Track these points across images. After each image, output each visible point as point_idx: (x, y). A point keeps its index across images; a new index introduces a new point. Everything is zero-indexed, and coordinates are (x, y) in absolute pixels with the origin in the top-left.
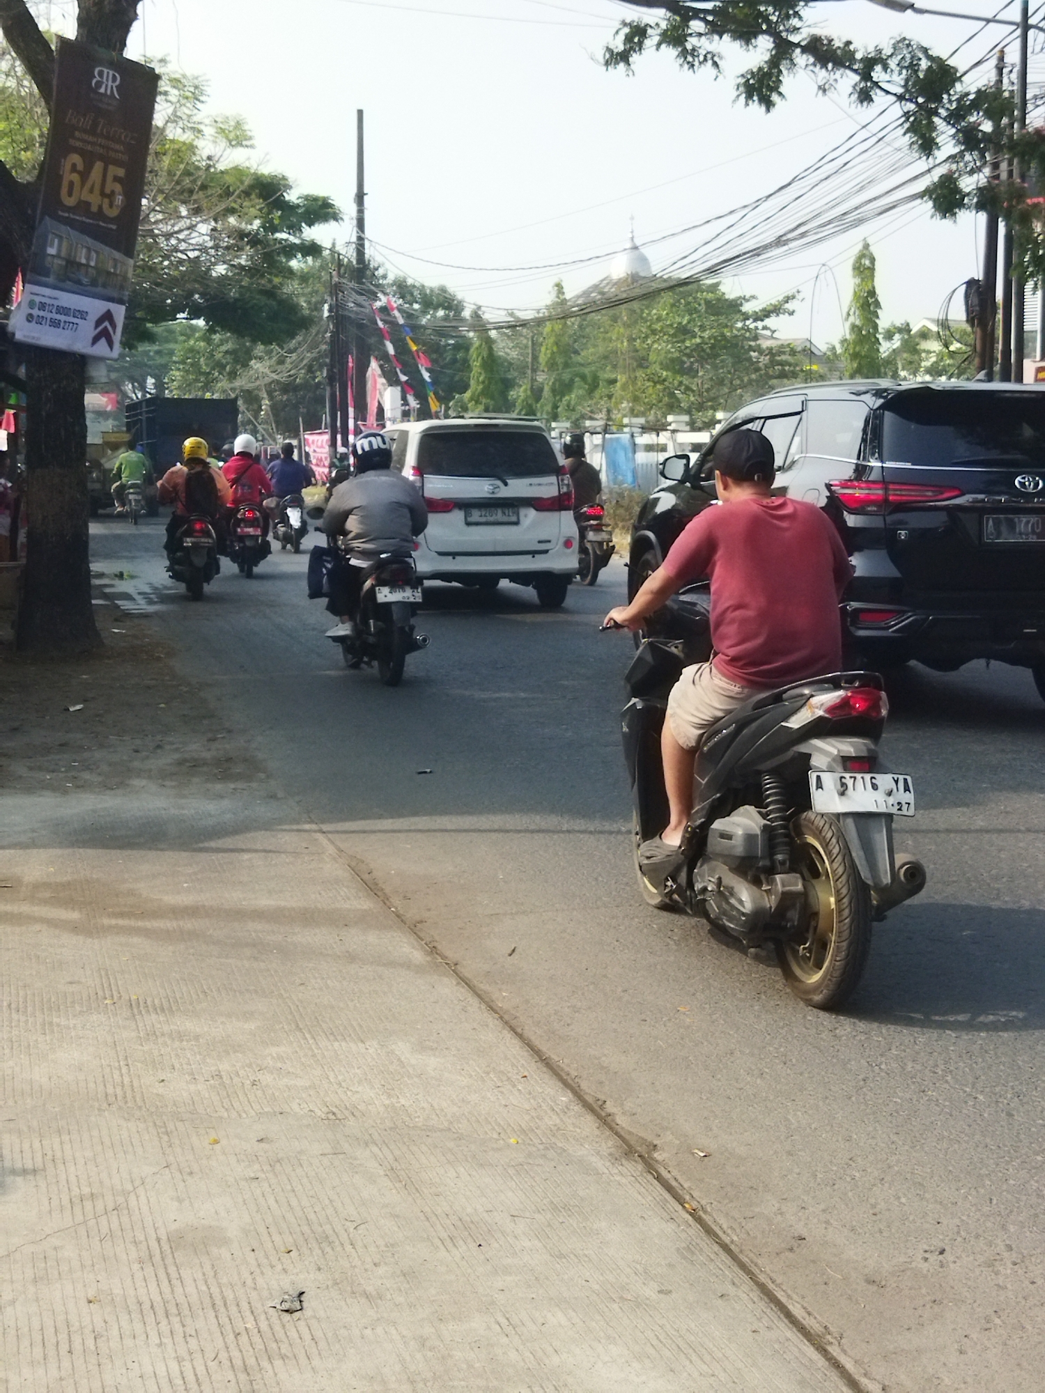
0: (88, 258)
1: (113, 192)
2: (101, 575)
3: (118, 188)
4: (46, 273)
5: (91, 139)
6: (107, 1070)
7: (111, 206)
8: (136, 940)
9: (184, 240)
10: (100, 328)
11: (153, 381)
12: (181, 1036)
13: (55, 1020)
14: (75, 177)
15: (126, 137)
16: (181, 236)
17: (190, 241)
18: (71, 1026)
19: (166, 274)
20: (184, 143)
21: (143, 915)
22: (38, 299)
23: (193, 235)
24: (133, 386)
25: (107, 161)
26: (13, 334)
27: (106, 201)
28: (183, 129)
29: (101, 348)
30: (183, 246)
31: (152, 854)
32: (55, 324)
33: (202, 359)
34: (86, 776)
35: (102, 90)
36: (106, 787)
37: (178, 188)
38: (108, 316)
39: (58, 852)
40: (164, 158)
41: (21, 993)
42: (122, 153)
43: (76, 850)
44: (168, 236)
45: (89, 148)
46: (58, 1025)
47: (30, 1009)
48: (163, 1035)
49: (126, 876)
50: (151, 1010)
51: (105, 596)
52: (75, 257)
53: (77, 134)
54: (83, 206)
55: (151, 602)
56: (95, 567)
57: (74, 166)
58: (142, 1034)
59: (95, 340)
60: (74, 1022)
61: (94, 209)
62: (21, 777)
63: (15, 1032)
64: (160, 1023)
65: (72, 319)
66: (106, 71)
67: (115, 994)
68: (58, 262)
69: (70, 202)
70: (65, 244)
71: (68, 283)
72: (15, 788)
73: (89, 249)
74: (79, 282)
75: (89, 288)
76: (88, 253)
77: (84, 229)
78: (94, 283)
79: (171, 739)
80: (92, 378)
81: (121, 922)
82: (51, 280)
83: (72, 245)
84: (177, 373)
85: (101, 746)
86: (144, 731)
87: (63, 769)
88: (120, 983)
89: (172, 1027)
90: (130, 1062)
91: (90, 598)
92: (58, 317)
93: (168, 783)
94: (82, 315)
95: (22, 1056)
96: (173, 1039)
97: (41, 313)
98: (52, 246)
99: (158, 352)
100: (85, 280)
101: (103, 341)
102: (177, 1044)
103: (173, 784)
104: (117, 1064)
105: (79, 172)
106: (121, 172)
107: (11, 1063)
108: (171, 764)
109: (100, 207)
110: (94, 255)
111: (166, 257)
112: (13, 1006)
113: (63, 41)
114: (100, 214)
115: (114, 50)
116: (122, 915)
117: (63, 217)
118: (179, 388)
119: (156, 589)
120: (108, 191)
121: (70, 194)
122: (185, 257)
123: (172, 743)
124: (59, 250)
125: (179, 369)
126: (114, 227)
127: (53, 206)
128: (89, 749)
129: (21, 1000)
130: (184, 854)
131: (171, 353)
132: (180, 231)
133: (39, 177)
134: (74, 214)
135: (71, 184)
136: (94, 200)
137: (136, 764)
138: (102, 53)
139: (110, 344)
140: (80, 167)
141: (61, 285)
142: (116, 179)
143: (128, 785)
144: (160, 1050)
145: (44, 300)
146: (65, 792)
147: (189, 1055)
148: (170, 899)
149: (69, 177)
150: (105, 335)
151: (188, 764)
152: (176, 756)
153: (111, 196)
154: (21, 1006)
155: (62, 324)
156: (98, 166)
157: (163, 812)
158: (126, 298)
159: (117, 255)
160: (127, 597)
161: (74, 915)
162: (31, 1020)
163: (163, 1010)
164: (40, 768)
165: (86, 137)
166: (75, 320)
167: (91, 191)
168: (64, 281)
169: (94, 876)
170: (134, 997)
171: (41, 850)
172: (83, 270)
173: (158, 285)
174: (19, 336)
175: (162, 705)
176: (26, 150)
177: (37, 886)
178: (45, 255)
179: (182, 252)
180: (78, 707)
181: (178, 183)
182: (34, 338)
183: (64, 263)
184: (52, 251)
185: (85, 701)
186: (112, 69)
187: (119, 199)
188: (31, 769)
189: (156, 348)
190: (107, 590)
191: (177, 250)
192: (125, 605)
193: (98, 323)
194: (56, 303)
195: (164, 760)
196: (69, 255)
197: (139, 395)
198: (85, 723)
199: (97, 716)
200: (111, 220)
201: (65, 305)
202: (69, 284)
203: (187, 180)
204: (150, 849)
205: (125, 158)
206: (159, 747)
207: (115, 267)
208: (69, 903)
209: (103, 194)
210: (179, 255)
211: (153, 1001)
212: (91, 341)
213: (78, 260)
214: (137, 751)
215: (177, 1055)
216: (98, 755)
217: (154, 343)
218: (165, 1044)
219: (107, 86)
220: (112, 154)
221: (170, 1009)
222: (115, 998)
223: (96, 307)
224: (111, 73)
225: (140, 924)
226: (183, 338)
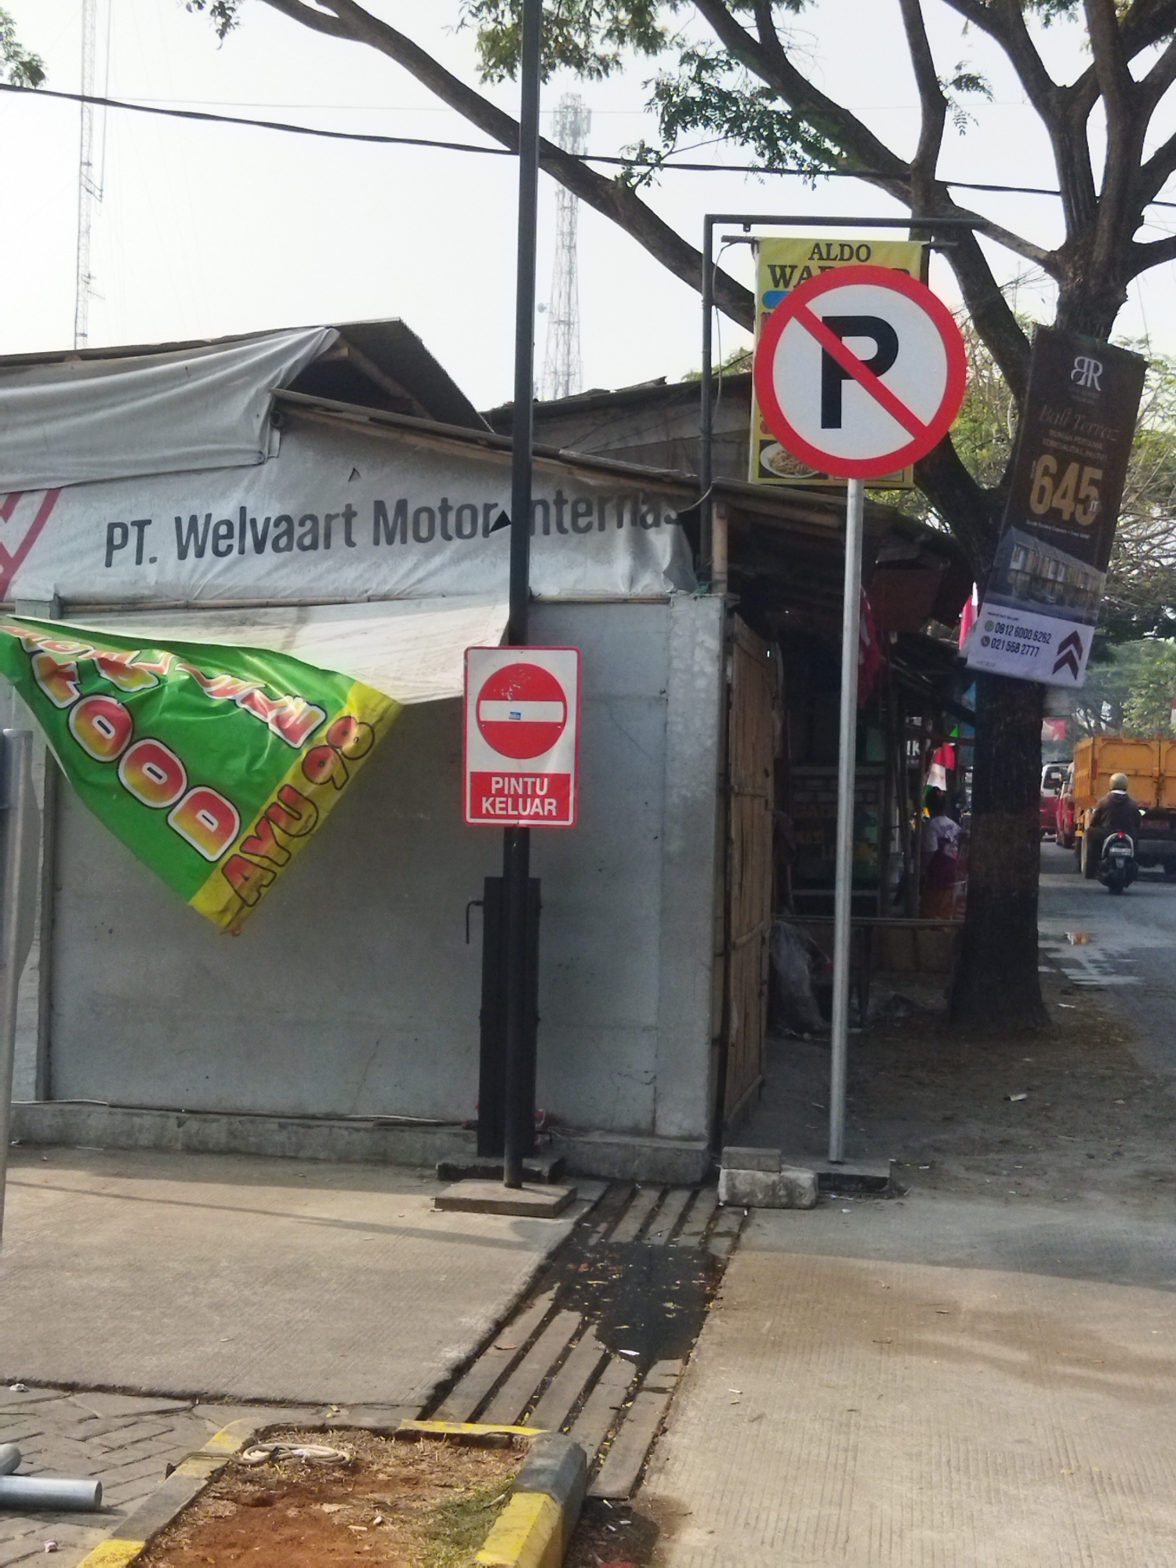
0: (1056, 573)
1: (1088, 497)
2: (1046, 938)
3: (1094, 492)
4: (1007, 590)
5: (1068, 438)
6: (1066, 1560)
7: (1085, 512)
8: (1096, 1396)
9: (1158, 546)
10: (1065, 652)
11: (1109, 707)
12: (1155, 1527)
13: (1003, 1487)
14: (1047, 482)
15: (1106, 433)
16: (1155, 541)
17: (1165, 547)
18: (1022, 1496)
19: (1131, 584)
20: (1163, 434)
21: (1104, 1364)
22: (995, 620)
23: (1168, 540)
24: (1086, 714)
25: (1084, 462)
26: (965, 660)
27: (1080, 508)
28: (1163, 418)
29: (1064, 676)
30: (1157, 552)
31: (1113, 1288)
32: (1014, 648)
33: (1170, 683)
34: (1031, 1182)
35: (1081, 382)
36: (1055, 1198)
37: (1154, 486)
38: (1074, 639)
39: (1002, 1275)
40: (1139, 451)
41: (962, 1448)
42: (1101, 452)
43: (1022, 1274)
44: (1139, 541)
45: (1065, 447)
46: (1006, 1494)
47: (972, 1469)
48: (1132, 1523)
49: (1082, 1313)
50: (1117, 1488)
51: (1051, 963)
52: (1041, 572)
53: (1052, 432)
54: (1054, 514)
55: (1105, 973)
56: (1043, 926)
57: (1046, 468)
58: (1106, 1518)
59: (1058, 666)
60: (1025, 1492)
61: (1066, 516)
62: (956, 1178)
63: (956, 1496)
64: (1128, 1506)
65: (1031, 642)
66: (1087, 360)
67: (1073, 1462)
68: (1021, 578)
69: (1040, 509)
70: (1031, 556)
71: (1032, 601)
72: (948, 1190)
73: (1057, 563)
74: (1043, 600)
75: (1056, 607)
76: (1057, 566)
77: (1053, 540)
78: (1060, 601)
79: (1132, 1144)
80: (1050, 709)
81: (1078, 1371)
82: (1012, 598)
83: (1038, 558)
84: (1140, 700)
85: (1049, 1147)
86: (1098, 1131)
87: (1005, 1172)
88: (1077, 1448)
89: (1143, 1513)
90: (1093, 1555)
91: (1036, 965)
92: (1018, 640)
93: (1129, 1200)
94: (1045, 637)
95: (965, 1528)
96: (1145, 1531)
97: (998, 636)
98: (1017, 561)
99: (1117, 674)
100: (1051, 598)
101: (1067, 667)
102: (1150, 1537)
103: (1136, 1201)
104: (1077, 1554)
105: (1050, 475)
106: (1098, 474)
107: (952, 1535)
108: (1132, 1177)
109: (1073, 514)
110: (1062, 569)
111: (1135, 566)
112: (953, 1463)
113: (1041, 330)
114: (1072, 523)
115: (1098, 336)
116: (1078, 1362)
117: (1032, 527)
118: (1141, 716)
119: (1111, 956)
120: (1082, 496)
121: (1040, 501)
122: (1157, 565)
123: (1133, 1150)
124: (1024, 565)
125: (1141, 695)
126: (1087, 537)
127: (1021, 516)
128: (1035, 1150)
129: (962, 1457)
130: (1153, 1293)
131: (1133, 676)
132: (1153, 536)
133: (1006, 480)
134: (1043, 523)
135: (1043, 489)
136: (1067, 506)
137: (1090, 1173)
138: (1085, 341)
139: (1075, 670)
140: (1053, 469)
141: (1024, 603)
142: (1093, 482)
143: (1080, 1198)
144: (1129, 1543)
145: (1002, 621)
146: (1007, 1201)
147: (1165, 1554)
148: (1139, 1349)
149: (1041, 480)
150: (1070, 661)
151: (1153, 1178)
152: (1139, 1167)
153: (1085, 501)
154: (962, 1464)
155: (1021, 648)
156: (1073, 468)
157: (1125, 1236)
158: (1095, 618)
159: (1088, 568)
160: (1077, 965)
161: (1023, 1357)
162: (974, 1483)
163: (1131, 1490)
164: (977, 1169)
165: (1060, 435)
166: (1036, 644)
167: (1064, 496)
168: (1026, 599)
169: (1045, 1310)
170: (1096, 1469)
171: (981, 1271)
172: (1049, 586)
173: (1125, 597)
174: (972, 662)
175: (1121, 1102)
176: (981, 447)
177: (978, 1316)
178: (1006, 568)
179: (1155, 559)
180: (1021, 1097)
181: (1154, 480)
182: (987, 664)
183: (1028, 578)
184: (1015, 565)
185: (1028, 1090)
186: (1094, 359)
187: (1095, 505)
188: (967, 1169)
189: (1114, 669)
190: (1052, 955)
191: (1148, 558)
192: (1073, 974)
193: (1062, 647)
194: (1016, 624)
195: (1125, 1170)
196: (1035, 569)
197: (1092, 724)
198: (1029, 1116)
199: (1045, 1109)
200: (1085, 529)
201: (1025, 627)
202: (1032, 603)
203: (1165, 477)
204: (1111, 1282)
205: (1102, 457)
206: (1118, 1153)
207: (1085, 584)
208: (1013, 1340)
209: (1077, 500)
210: (1151, 563)
211: (1119, 1477)
212: (1052, 667)
213: (1044, 575)
214: (1091, 1157)
215: (1151, 1552)
216: (1045, 1157)
217: (1112, 662)
218: (1135, 1534)
219: (1087, 377)
220: (1089, 453)
221: (1141, 1491)
222: (1073, 1467)
223: (1061, 629)
224: (1093, 362)
225: (1101, 1376)
226: (1148, 659)
